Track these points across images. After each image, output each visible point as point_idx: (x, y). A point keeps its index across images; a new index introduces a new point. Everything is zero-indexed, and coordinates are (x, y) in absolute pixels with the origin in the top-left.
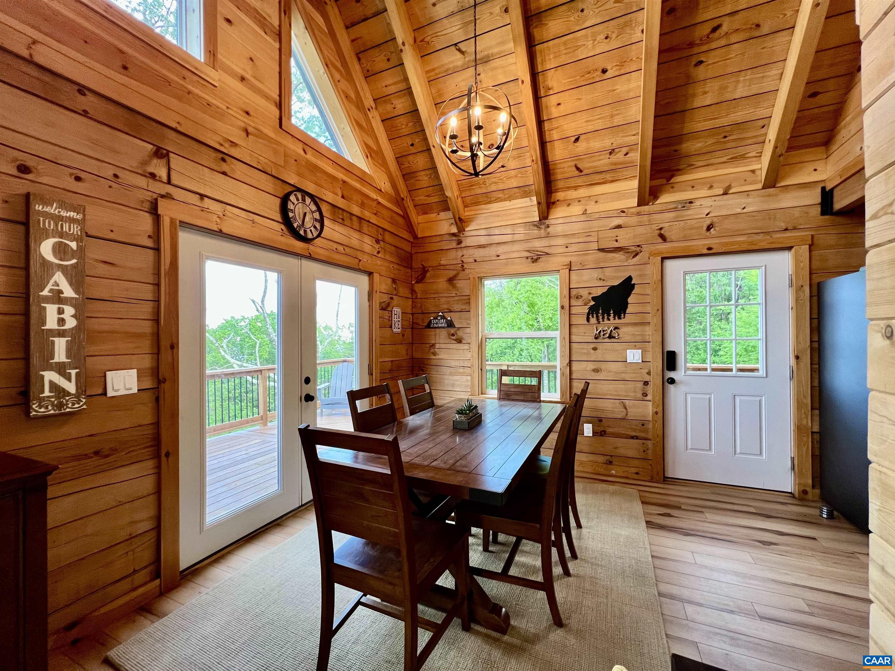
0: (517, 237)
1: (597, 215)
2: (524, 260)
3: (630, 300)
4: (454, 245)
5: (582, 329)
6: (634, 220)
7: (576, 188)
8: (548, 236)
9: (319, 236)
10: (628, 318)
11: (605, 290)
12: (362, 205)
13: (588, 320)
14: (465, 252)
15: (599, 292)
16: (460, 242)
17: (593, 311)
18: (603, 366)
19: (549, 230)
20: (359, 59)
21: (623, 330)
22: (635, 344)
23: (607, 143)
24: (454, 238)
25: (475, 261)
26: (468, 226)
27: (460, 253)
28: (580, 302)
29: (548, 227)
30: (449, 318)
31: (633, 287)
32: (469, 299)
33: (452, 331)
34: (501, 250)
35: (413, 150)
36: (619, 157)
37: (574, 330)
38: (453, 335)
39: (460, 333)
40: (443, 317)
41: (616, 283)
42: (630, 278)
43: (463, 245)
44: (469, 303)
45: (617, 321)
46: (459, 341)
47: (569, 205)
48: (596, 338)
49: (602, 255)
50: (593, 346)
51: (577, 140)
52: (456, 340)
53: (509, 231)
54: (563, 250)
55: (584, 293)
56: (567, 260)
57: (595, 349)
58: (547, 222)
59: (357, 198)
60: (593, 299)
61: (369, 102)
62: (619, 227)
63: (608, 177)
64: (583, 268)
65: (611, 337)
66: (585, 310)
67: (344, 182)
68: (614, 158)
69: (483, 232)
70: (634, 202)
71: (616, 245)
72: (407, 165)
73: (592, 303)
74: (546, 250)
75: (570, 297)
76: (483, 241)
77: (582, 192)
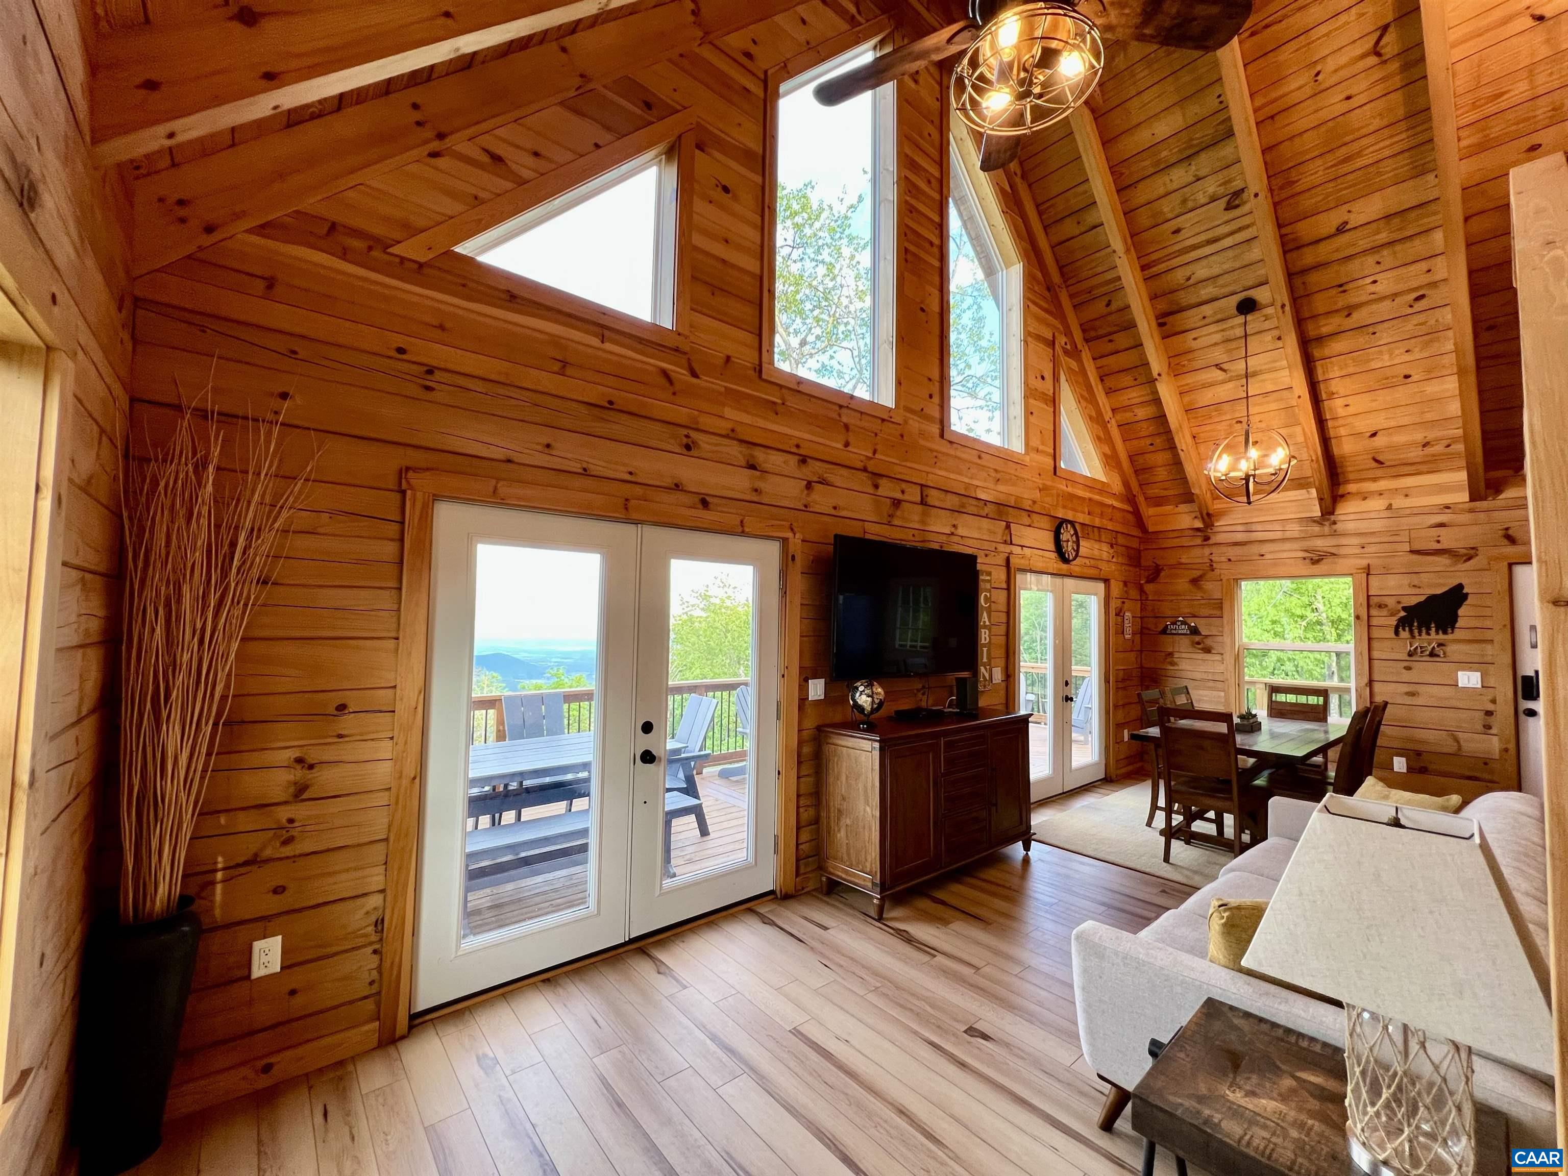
0: (1288, 535)
1: (1408, 511)
2: (1301, 561)
3: (1461, 612)
4: (1199, 541)
5: (1388, 644)
6: (1465, 518)
7: (1375, 480)
8: (1335, 534)
9: (1077, 556)
10: (1458, 634)
11: (1422, 598)
12: (1102, 515)
13: (1397, 633)
14: (1214, 550)
15: (1414, 601)
16: (1207, 538)
17: (1403, 623)
18: (1421, 689)
19: (1335, 527)
20: (1102, 380)
21: (1450, 648)
22: (1469, 665)
23: (1419, 436)
24: (1199, 534)
25: (1230, 560)
26: (1217, 521)
27: (1207, 551)
28: (1384, 612)
29: (1335, 523)
30: (1193, 624)
31: (1466, 596)
32: (1222, 603)
33: (1197, 638)
34: (1264, 548)
35: (1152, 448)
36: (1438, 448)
37: (1375, 644)
38: (1198, 643)
39: (1209, 642)
40: (1184, 623)
41: (1439, 591)
42: (1460, 587)
43: (1211, 542)
44: (1222, 608)
45: (1441, 636)
46: (1208, 650)
47: (1365, 499)
48: (1410, 654)
49: (1415, 557)
50: (1406, 664)
51: (1374, 435)
52: (1202, 649)
53: (1277, 527)
54: (1358, 550)
55: (1391, 602)
56: (1364, 563)
57: (1408, 668)
58: (1333, 518)
59: (1098, 510)
60: (1404, 609)
61: (1108, 415)
62: (1442, 525)
63: (1423, 468)
64: (1387, 571)
65: (1432, 654)
66: (1393, 621)
67: (1090, 499)
68: (1429, 450)
69: (1240, 528)
70: (1465, 496)
71: (1439, 546)
72: (1141, 461)
73: (1403, 614)
74: (1333, 550)
75: (1369, 606)
76: (1240, 537)
77: (1383, 485)
